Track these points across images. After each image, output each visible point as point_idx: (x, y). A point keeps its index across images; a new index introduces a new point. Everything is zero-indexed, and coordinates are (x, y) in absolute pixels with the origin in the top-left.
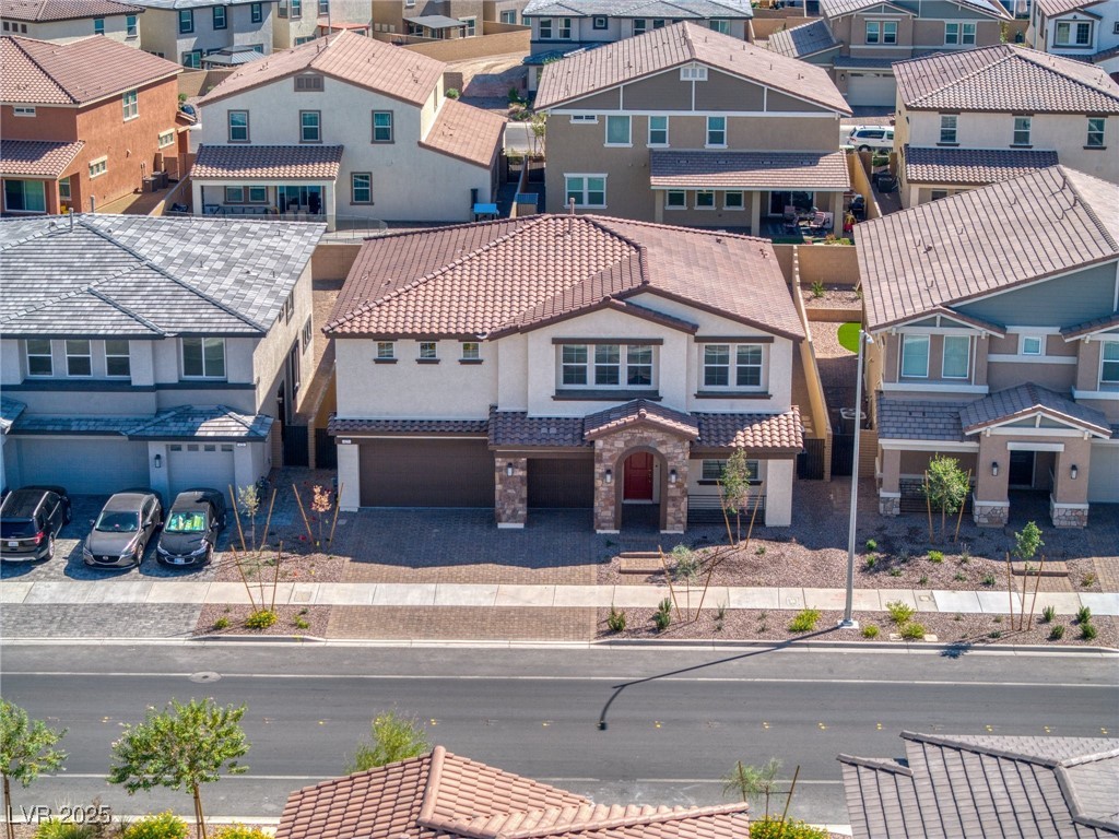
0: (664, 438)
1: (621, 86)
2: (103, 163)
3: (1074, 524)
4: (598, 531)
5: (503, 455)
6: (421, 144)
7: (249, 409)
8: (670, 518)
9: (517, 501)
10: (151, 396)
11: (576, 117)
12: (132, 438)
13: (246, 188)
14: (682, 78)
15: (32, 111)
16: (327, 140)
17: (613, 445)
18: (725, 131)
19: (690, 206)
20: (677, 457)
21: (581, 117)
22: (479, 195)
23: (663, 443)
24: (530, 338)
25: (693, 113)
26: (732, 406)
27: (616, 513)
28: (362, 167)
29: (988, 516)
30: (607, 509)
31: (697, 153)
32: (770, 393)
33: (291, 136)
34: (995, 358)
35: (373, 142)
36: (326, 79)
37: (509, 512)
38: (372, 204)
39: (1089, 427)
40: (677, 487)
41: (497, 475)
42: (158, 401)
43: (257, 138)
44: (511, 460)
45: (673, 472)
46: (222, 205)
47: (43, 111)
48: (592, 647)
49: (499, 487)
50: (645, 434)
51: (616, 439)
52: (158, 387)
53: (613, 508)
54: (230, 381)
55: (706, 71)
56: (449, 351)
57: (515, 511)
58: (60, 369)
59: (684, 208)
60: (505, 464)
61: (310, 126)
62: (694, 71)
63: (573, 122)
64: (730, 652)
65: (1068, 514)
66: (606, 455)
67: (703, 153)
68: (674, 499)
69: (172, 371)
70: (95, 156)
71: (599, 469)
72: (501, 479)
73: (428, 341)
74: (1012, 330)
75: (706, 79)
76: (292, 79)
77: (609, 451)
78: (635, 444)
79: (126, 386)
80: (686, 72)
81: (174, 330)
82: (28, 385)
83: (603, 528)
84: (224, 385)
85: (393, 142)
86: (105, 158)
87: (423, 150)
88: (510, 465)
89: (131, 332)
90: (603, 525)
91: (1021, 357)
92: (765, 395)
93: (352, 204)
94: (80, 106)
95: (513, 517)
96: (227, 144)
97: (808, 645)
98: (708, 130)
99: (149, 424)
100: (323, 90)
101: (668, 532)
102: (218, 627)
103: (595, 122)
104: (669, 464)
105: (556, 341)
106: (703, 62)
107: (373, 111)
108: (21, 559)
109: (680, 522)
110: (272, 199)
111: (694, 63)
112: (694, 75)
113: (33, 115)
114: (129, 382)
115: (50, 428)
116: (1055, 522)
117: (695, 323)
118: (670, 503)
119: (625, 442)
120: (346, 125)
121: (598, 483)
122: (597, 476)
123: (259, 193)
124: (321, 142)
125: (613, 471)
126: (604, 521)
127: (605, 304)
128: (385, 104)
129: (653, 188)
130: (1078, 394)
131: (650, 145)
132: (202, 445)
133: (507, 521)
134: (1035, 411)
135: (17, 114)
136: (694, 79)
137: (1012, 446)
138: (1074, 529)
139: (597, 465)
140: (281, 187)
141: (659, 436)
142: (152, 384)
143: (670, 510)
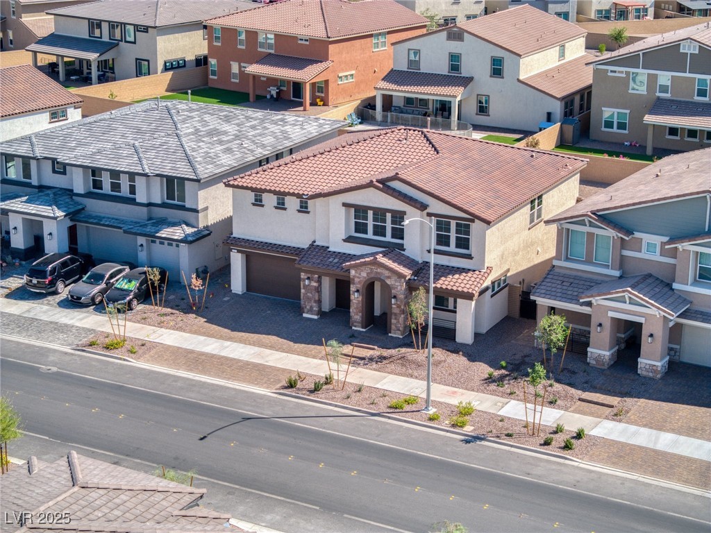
0: (390, 275)
1: (641, 53)
2: (352, 75)
3: (651, 375)
4: (353, 328)
5: (306, 272)
6: (519, 80)
7: (195, 224)
8: (393, 327)
9: (313, 301)
10: (145, 209)
11: (612, 71)
12: (125, 232)
13: (417, 98)
14: (681, 51)
15: (307, 40)
16: (465, 72)
17: (360, 274)
18: (708, 88)
19: (682, 137)
20: (397, 288)
21: (615, 72)
22: (552, 116)
23: (389, 277)
24: (330, 201)
25: (687, 75)
26: (449, 261)
27: (362, 318)
28: (484, 91)
29: (595, 359)
30: (357, 315)
31: (688, 102)
32: (473, 256)
33: (443, 68)
34: (626, 253)
35: (491, 76)
36: (465, 34)
37: (308, 307)
38: (489, 115)
39: (659, 308)
40: (398, 307)
41: (302, 283)
42: (149, 212)
43: (424, 68)
44: (309, 275)
45: (395, 297)
46: (402, 107)
47: (313, 41)
48: (269, 394)
49: (303, 291)
50: (379, 270)
51: (362, 271)
52: (150, 205)
53: (361, 314)
54: (187, 206)
55: (698, 47)
56: (292, 203)
57: (311, 307)
58: (107, 188)
59: (678, 138)
60: (306, 277)
61: (455, 61)
62: (689, 47)
63: (610, 74)
64: (339, 412)
65: (647, 367)
66: (357, 280)
67: (691, 102)
68: (395, 314)
69: (158, 196)
70: (343, 70)
71: (353, 288)
72: (304, 286)
73: (281, 196)
74: (637, 235)
75: (697, 52)
76: (445, 32)
77: (358, 277)
78: (372, 276)
79: (132, 201)
80: (684, 46)
81: (155, 172)
82: (89, 195)
83: (355, 326)
84: (183, 208)
85: (503, 78)
86: (353, 72)
87: (520, 84)
88: (308, 278)
89: (136, 171)
90: (355, 324)
91: (644, 255)
92: (469, 257)
93: (477, 114)
94: (330, 40)
95: (310, 311)
96: (406, 70)
97: (389, 418)
98: (697, 87)
99: (138, 225)
100: (463, 41)
101: (393, 335)
102: (91, 345)
103: (624, 75)
104: (393, 291)
105: (345, 205)
106: (695, 41)
107: (492, 57)
108: (38, 291)
109: (399, 330)
110: (431, 106)
111: (689, 41)
112: (689, 49)
113: (307, 43)
114: (135, 199)
115: (91, 220)
116: (639, 372)
117: (427, 203)
118: (393, 317)
119: (367, 274)
120: (476, 64)
121: (352, 297)
122: (351, 292)
123: (424, 102)
124: (461, 73)
125: (361, 291)
126: (356, 322)
127: (370, 185)
128: (499, 53)
129: (644, 122)
130: (675, 286)
131: (658, 94)
132: (158, 241)
133: (307, 313)
134: (624, 291)
135: (300, 42)
136: (689, 52)
137: (611, 314)
138: (650, 379)
139: (351, 286)
140: (437, 100)
141: (387, 273)
142: (146, 202)
143: (393, 321)
